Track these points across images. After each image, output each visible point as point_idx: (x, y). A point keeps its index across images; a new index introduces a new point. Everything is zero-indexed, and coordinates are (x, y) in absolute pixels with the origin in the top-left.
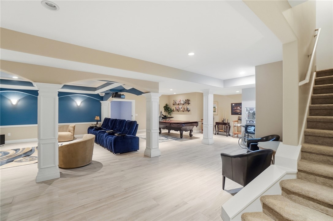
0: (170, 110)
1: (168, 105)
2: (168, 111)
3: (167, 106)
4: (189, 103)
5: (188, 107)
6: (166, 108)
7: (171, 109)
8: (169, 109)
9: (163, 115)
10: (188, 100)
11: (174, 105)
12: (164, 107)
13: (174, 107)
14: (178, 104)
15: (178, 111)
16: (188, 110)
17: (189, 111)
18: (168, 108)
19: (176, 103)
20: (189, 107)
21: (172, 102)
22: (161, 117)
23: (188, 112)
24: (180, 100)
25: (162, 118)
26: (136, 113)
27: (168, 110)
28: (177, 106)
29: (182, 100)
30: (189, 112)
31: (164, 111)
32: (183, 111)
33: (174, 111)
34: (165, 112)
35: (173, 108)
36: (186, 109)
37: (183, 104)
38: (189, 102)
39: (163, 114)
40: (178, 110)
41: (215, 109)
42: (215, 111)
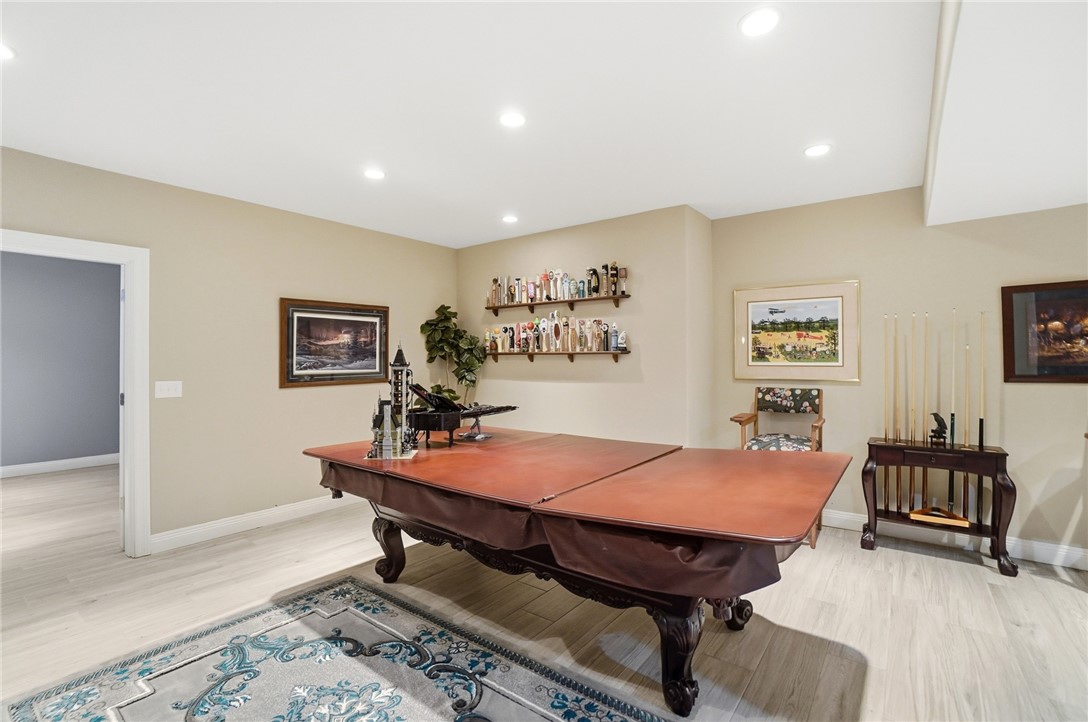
0: (470, 351)
1: (455, 315)
2: (459, 355)
3: (447, 319)
4: (624, 295)
5: (614, 326)
6: (438, 336)
7: (473, 341)
8: (463, 345)
9: (417, 389)
10: (616, 273)
11: (496, 311)
12: (428, 327)
13: (499, 328)
14: (532, 308)
15: (531, 357)
16: (612, 349)
17: (625, 351)
18: (459, 334)
19: (512, 296)
20: (617, 320)
21: (484, 294)
22: (397, 410)
23: (616, 358)
24: (547, 278)
25: (405, 428)
26: (157, 374)
27: (456, 347)
28: (520, 322)
29: (558, 272)
30: (624, 359)
31: (425, 354)
32: (571, 357)
33: (496, 356)
34: (431, 360)
35: (489, 331)
36: (593, 345)
37: (571, 304)
38: (624, 286)
39: (414, 380)
40: (528, 350)
41: (834, 338)
42: (834, 354)
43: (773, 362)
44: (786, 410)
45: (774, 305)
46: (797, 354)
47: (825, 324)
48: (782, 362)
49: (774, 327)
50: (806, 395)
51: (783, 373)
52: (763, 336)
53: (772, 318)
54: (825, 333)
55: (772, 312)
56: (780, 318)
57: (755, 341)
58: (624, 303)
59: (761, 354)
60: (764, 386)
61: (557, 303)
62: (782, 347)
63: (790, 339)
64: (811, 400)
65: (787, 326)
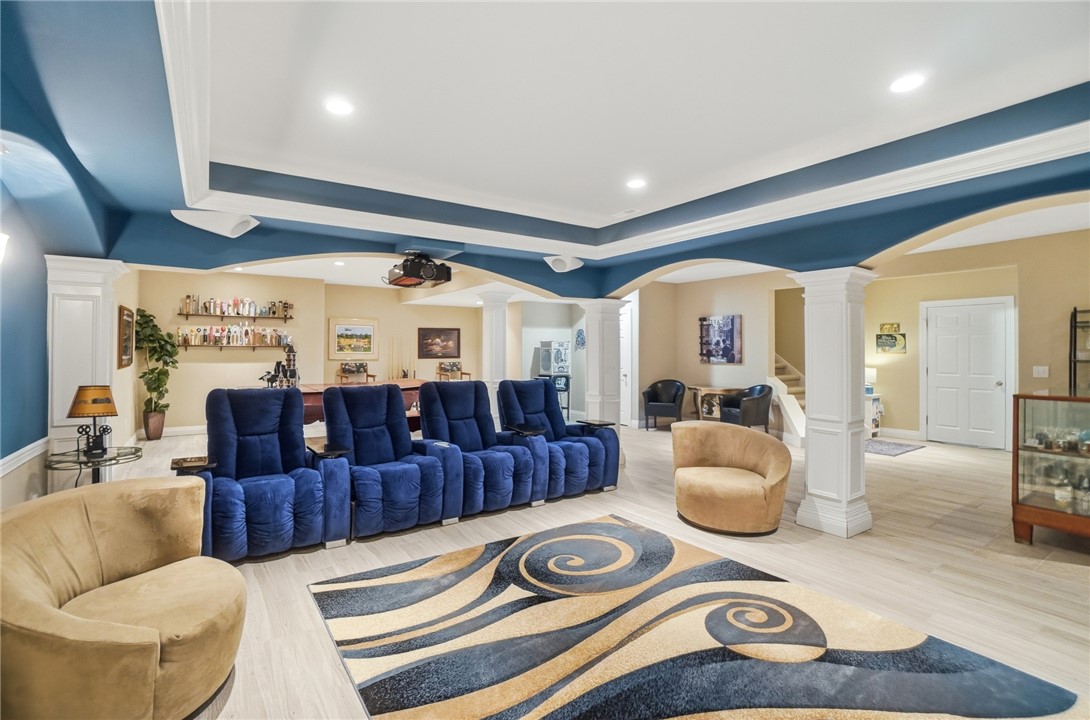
4: (290, 317)
5: (285, 333)
11: (187, 317)
13: (192, 329)
14: (223, 318)
15: (221, 348)
16: (285, 345)
19: (206, 309)
20: (286, 330)
24: (239, 301)
28: (213, 326)
29: (247, 300)
32: (253, 348)
33: (187, 347)
35: (181, 331)
36: (271, 341)
37: (254, 319)
38: (291, 313)
40: (221, 343)
41: (370, 342)
42: (370, 348)
43: (346, 351)
44: (353, 372)
45: (348, 327)
46: (355, 349)
47: (366, 337)
48: (350, 352)
49: (347, 336)
50: (361, 365)
51: (351, 357)
52: (342, 340)
53: (346, 332)
54: (366, 340)
55: (347, 330)
56: (349, 333)
57: (339, 342)
58: (289, 321)
59: (341, 348)
60: (344, 362)
61: (243, 317)
62: (350, 345)
63: (354, 342)
64: (364, 367)
65: (351, 337)
